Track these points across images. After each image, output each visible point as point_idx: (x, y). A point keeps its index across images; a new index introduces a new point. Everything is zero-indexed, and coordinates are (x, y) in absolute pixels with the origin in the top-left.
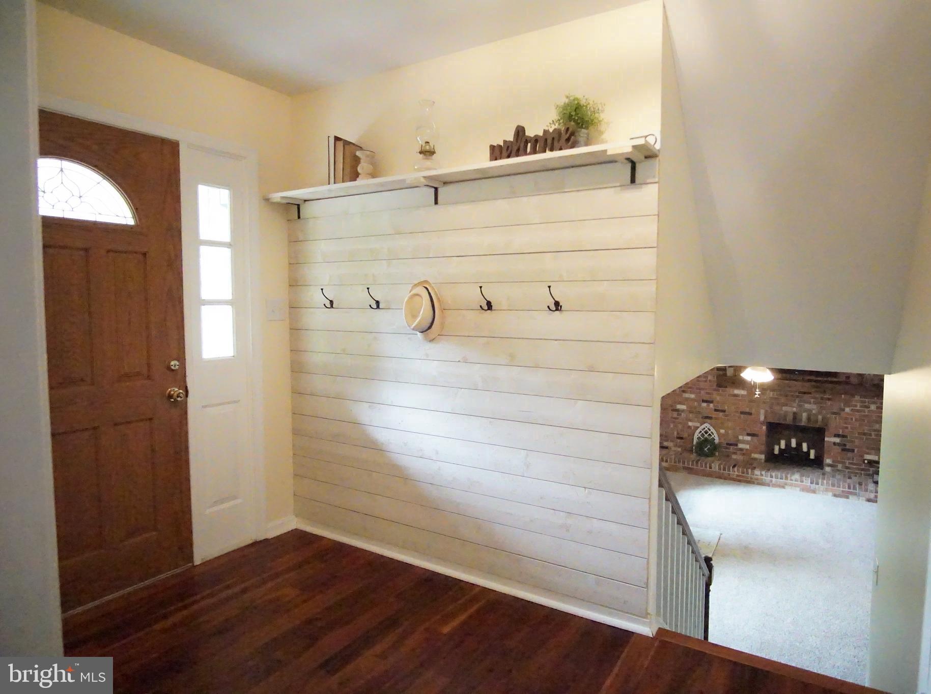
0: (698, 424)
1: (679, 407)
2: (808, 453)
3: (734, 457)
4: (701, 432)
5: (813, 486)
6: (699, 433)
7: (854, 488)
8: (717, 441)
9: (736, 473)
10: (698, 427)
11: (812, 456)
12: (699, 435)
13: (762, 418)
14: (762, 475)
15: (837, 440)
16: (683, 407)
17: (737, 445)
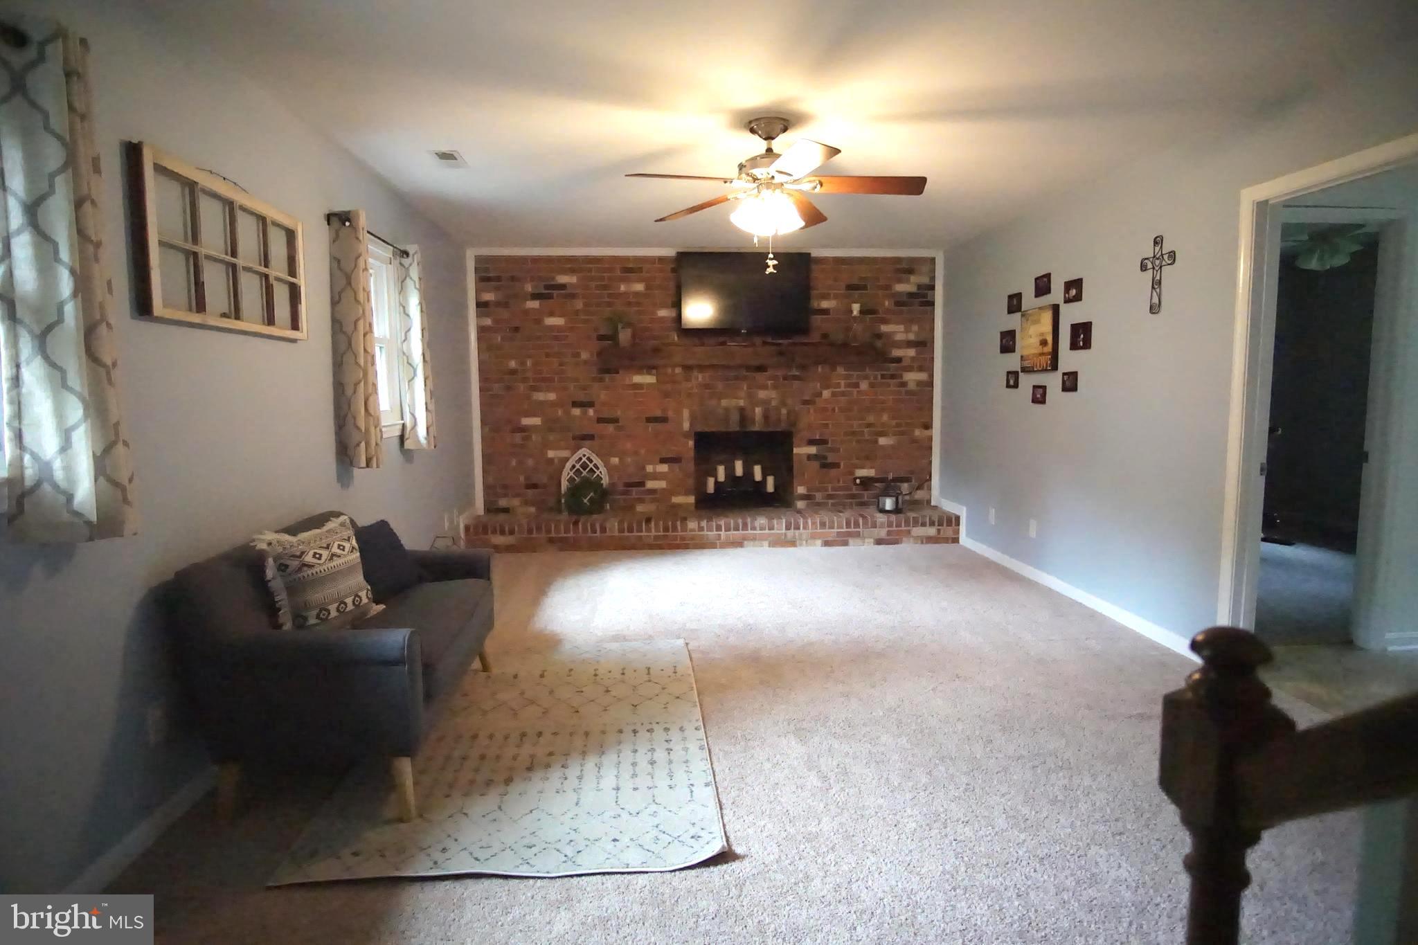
0: (565, 454)
1: (526, 421)
2: (763, 482)
3: (640, 508)
4: (574, 466)
5: (790, 533)
6: (571, 470)
7: (857, 525)
8: (605, 481)
9: (653, 533)
10: (567, 459)
11: (770, 487)
12: (571, 474)
13: (686, 426)
14: (701, 529)
15: (813, 450)
16: (536, 421)
17: (642, 484)
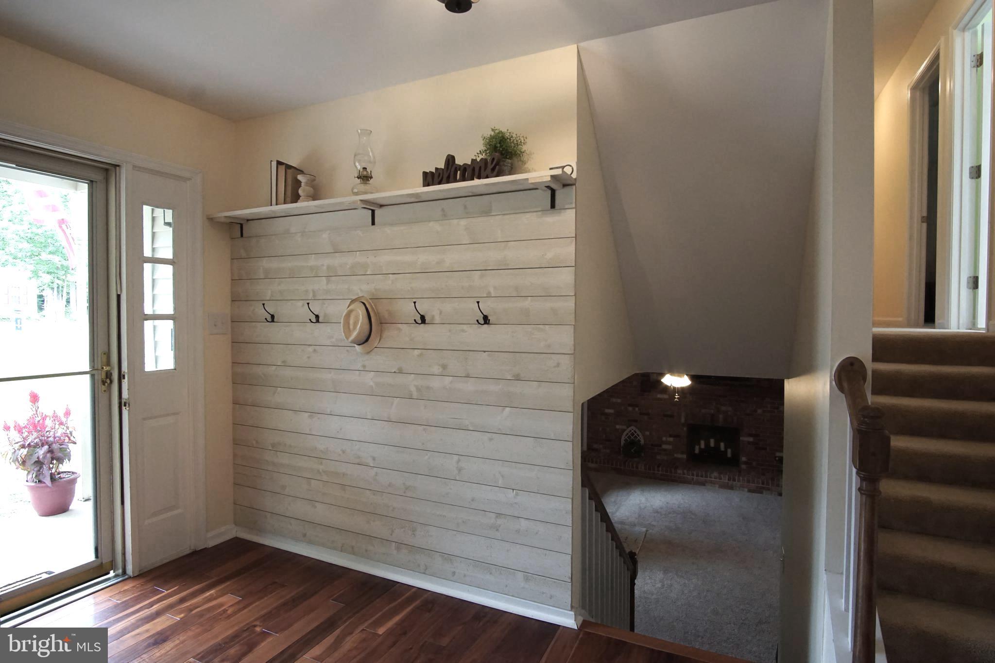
0: (624, 427)
1: (607, 411)
2: (726, 452)
3: (658, 457)
4: (628, 434)
5: (731, 483)
6: (626, 436)
7: (768, 484)
8: (642, 442)
9: (660, 472)
10: (625, 430)
11: (729, 454)
12: (626, 437)
13: (683, 420)
14: (684, 474)
15: (751, 439)
16: (611, 411)
17: (660, 446)
